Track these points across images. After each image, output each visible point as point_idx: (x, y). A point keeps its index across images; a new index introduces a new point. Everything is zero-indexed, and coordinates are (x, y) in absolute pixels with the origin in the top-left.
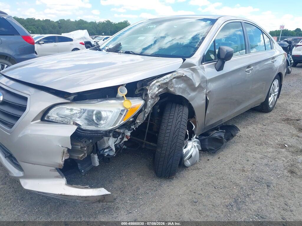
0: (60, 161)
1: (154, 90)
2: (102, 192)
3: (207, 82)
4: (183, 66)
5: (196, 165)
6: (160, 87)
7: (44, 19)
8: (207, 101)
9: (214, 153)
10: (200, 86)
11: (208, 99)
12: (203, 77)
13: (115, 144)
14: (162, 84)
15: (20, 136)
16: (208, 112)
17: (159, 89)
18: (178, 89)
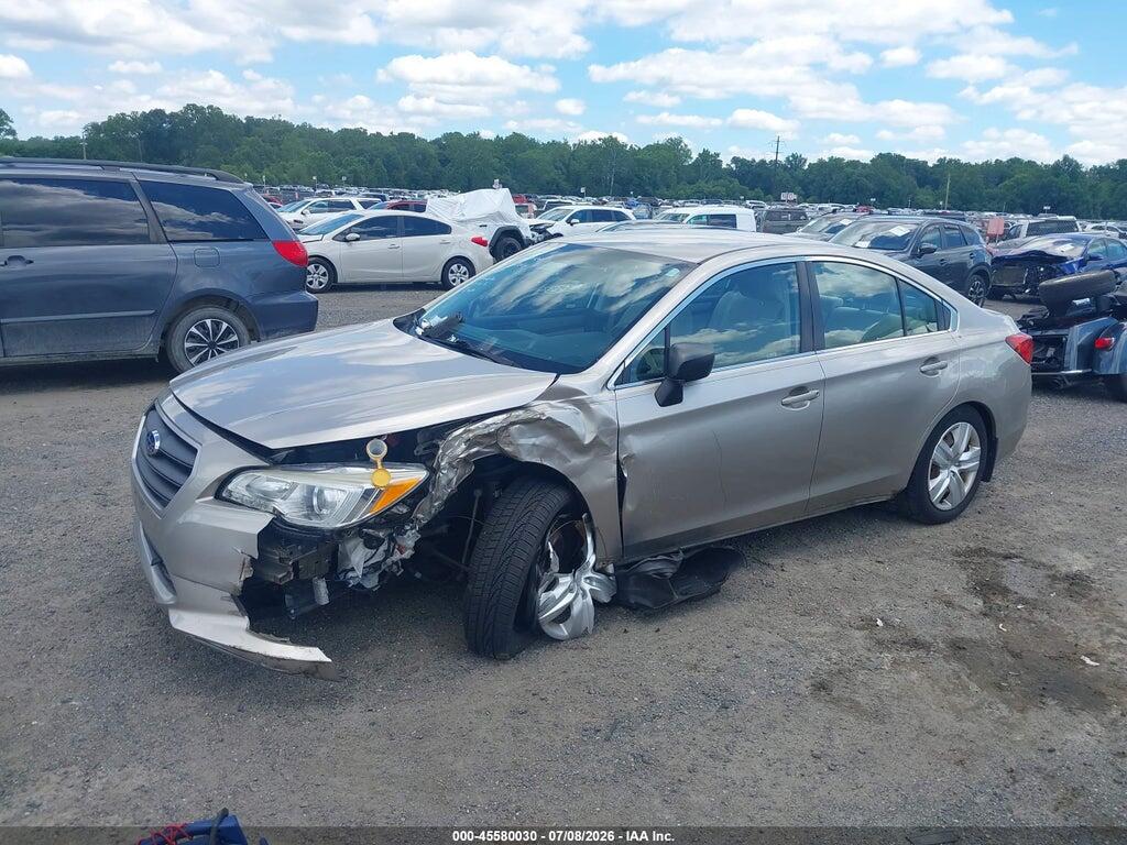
0: (237, 579)
1: (457, 447)
2: (315, 654)
3: (619, 433)
4: (548, 395)
5: (584, 640)
6: (470, 443)
7: (396, 134)
8: (621, 481)
9: (650, 616)
10: (595, 443)
11: (626, 475)
12: (607, 422)
13: (367, 564)
14: (476, 437)
15: (181, 520)
16: (629, 507)
17: (469, 448)
18: (528, 446)
